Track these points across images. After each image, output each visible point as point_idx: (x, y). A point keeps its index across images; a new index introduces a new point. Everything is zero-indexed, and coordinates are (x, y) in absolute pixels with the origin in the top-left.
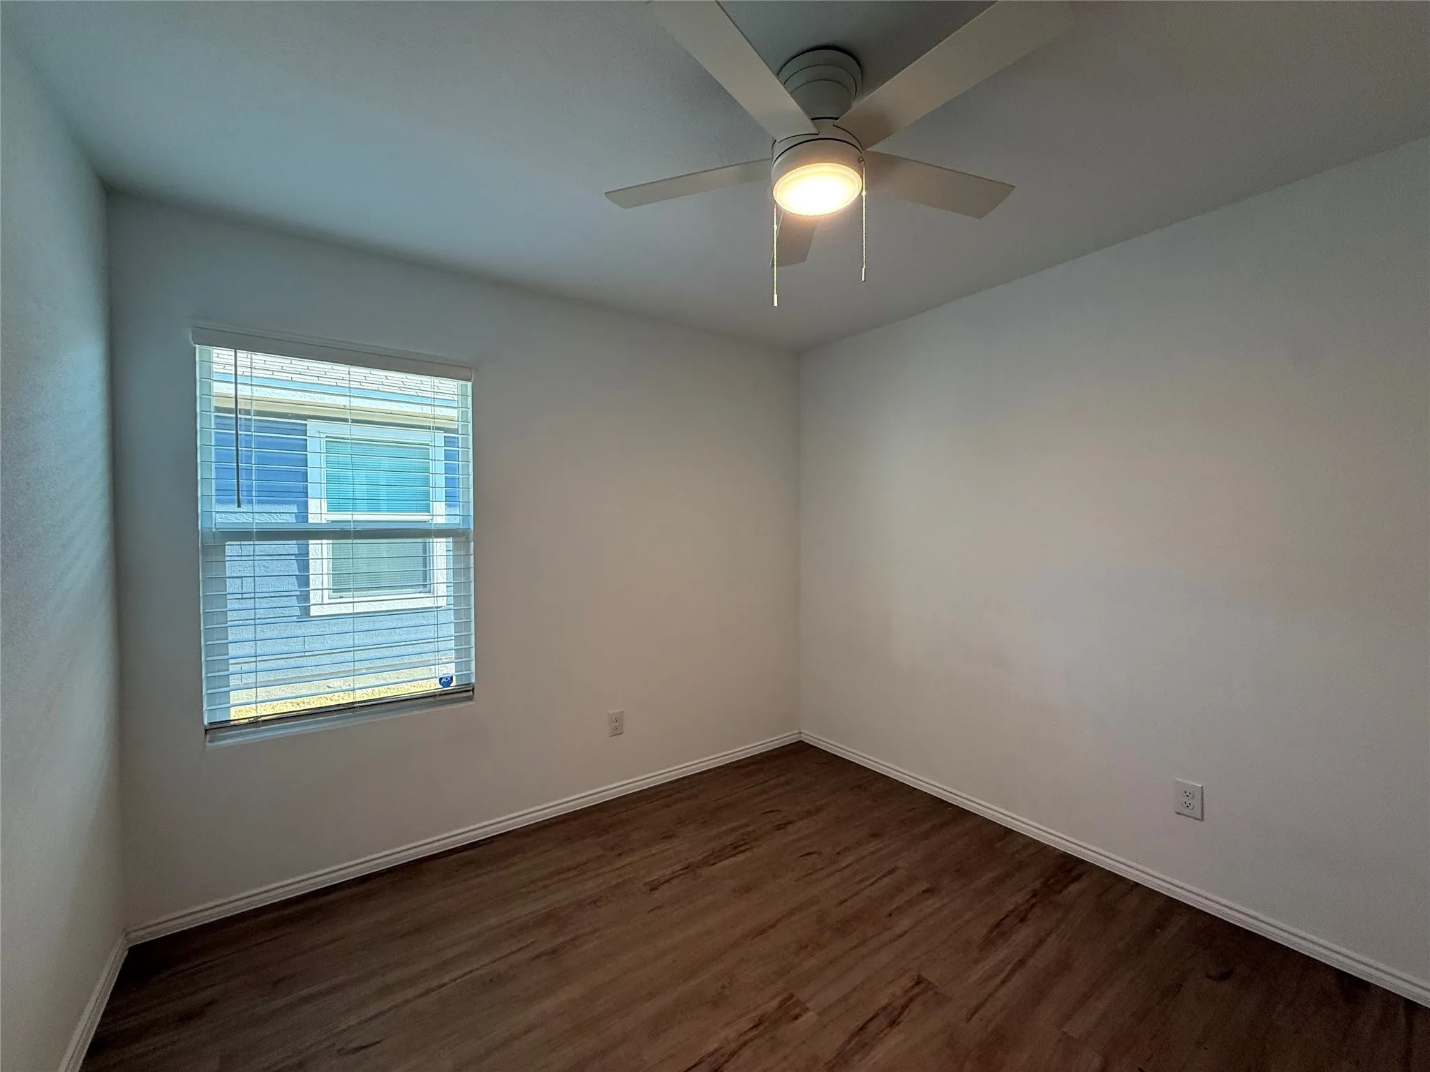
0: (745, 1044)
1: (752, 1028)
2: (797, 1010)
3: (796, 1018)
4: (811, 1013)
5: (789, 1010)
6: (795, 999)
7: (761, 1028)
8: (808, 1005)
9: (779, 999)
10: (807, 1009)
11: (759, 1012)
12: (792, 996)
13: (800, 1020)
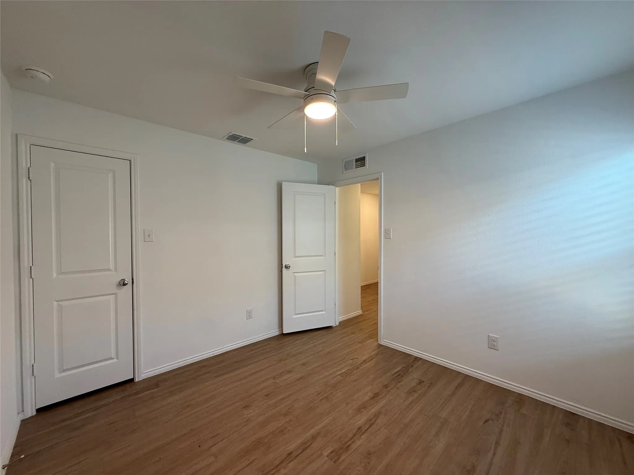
0: (351, 439)
1: (350, 445)
2: (332, 455)
3: (332, 452)
4: (326, 454)
5: (335, 456)
6: (333, 460)
7: (347, 445)
8: (327, 458)
9: (340, 460)
10: (327, 456)
11: (350, 452)
12: (335, 462)
13: (330, 451)
